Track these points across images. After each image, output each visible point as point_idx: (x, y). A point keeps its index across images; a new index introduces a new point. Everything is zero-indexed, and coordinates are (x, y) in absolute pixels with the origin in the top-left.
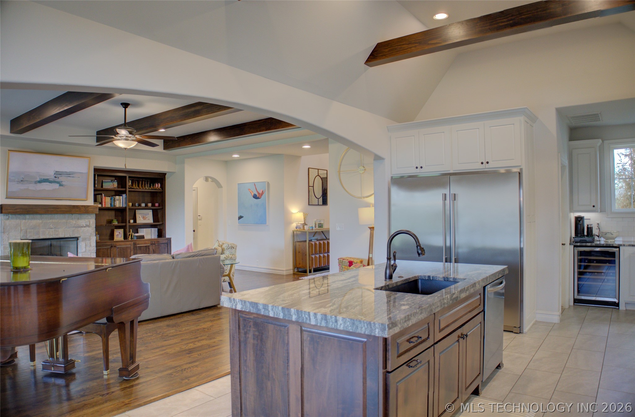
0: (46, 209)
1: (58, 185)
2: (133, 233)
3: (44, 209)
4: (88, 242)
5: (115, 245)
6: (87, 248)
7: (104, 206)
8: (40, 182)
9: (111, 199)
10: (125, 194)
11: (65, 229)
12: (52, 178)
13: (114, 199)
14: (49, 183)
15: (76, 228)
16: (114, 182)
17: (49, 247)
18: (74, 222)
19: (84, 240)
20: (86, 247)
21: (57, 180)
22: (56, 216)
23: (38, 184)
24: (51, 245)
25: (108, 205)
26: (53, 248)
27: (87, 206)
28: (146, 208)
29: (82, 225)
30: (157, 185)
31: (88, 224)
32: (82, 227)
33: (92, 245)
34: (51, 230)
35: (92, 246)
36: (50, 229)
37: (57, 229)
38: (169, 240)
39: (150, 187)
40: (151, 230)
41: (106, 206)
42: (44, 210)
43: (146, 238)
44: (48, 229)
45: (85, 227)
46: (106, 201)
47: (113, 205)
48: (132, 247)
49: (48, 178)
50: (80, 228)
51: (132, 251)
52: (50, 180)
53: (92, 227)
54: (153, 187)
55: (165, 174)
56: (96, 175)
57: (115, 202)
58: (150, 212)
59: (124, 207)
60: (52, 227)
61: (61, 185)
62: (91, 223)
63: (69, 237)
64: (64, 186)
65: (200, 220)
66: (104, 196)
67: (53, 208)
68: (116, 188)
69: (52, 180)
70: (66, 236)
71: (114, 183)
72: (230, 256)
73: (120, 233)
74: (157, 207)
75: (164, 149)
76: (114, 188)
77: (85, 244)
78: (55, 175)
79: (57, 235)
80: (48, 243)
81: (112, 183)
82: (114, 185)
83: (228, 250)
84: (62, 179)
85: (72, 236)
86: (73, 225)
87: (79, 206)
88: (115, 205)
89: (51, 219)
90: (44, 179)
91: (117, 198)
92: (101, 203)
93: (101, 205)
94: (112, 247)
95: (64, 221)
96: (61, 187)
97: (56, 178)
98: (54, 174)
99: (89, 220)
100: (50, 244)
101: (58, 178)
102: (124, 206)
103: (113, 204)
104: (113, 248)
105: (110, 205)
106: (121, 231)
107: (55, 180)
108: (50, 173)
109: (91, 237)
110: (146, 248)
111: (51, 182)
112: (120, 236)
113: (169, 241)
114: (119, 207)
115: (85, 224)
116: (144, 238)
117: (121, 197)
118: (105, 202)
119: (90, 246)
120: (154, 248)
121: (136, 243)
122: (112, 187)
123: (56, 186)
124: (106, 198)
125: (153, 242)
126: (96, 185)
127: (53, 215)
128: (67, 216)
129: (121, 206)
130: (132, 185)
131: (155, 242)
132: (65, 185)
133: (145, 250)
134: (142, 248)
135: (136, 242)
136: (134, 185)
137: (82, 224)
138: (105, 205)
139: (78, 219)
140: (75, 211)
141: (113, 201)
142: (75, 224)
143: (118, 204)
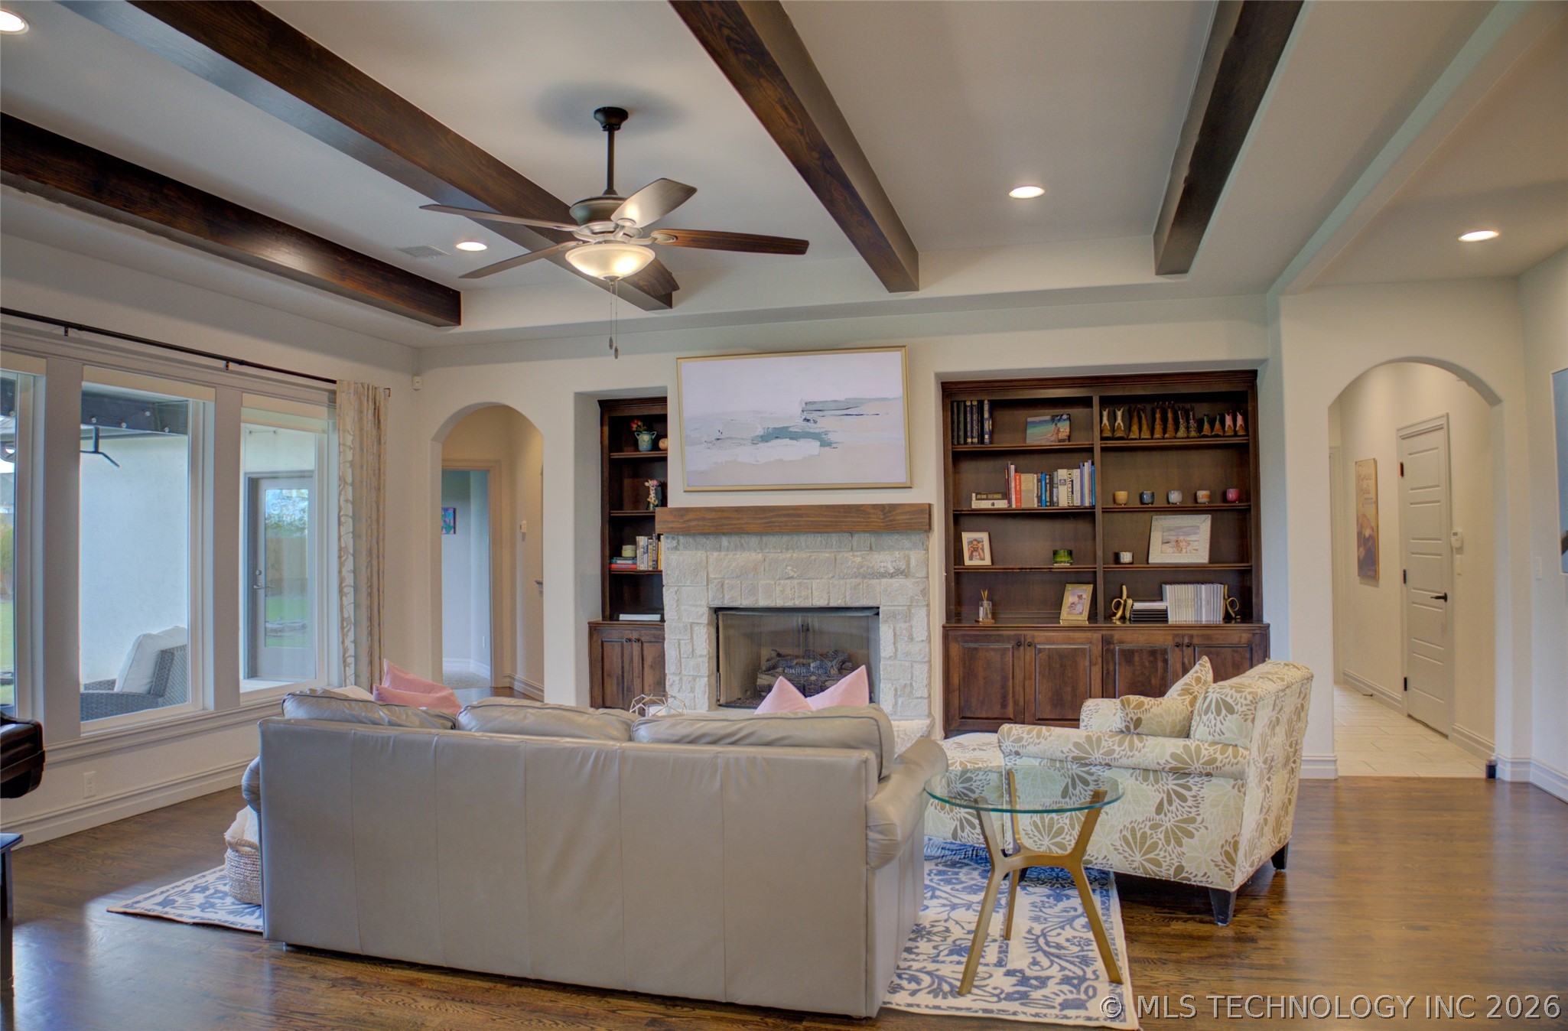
0: (766, 518)
1: (819, 443)
2: (1130, 602)
3: (761, 519)
4: (904, 626)
5: (1029, 640)
6: (899, 647)
7: (1014, 506)
8: (766, 438)
9: (1039, 481)
10: (1090, 461)
11: (831, 582)
12: (796, 423)
13: (1052, 478)
14: (791, 438)
15: (864, 577)
16: (1059, 420)
17: (799, 631)
18: (859, 559)
19: (893, 616)
20: (894, 643)
21: (811, 427)
22: (803, 539)
23: (761, 445)
24: (806, 629)
25: (1031, 502)
26: (811, 635)
27: (889, 505)
28: (1192, 508)
29: (882, 570)
30: (1228, 420)
31: (902, 565)
32: (883, 576)
33: (915, 636)
34: (788, 581)
35: (917, 639)
36: (786, 581)
37: (806, 581)
39: (1200, 428)
40: (1198, 595)
41: (1024, 506)
42: (759, 521)
43: (1172, 619)
44: (779, 579)
45: (892, 576)
46: (1023, 488)
47: (1048, 499)
48: (1097, 650)
49: (786, 425)
50: (877, 578)
51: (1095, 665)
52: (791, 429)
53: (917, 575)
54: (1212, 427)
55: (1253, 374)
56: (986, 402)
57: (1055, 490)
58: (1203, 525)
59: (1086, 508)
60: (792, 574)
61: (825, 444)
62: (913, 562)
63: (843, 605)
64: (834, 445)
65: (1460, 550)
66: (1016, 471)
67: (785, 516)
68: (1064, 440)
69: (797, 430)
70: (833, 604)
71: (1059, 425)
72: (1207, 752)
73: (1080, 597)
74: (1234, 502)
75: (1159, 273)
76: (1060, 441)
77: (894, 630)
78: (806, 415)
79: (807, 598)
80: (797, 620)
81: (1051, 427)
82: (1058, 431)
83: (1205, 718)
84: (826, 423)
85: (850, 604)
86: (855, 570)
87: (862, 505)
88: (1055, 499)
89: (787, 549)
90: (775, 428)
91: (1059, 478)
92: (1006, 496)
93: (1006, 501)
94: (1019, 644)
95: (827, 555)
96: (827, 449)
97: (808, 424)
98: (803, 411)
99: (907, 552)
100: (800, 623)
101: (815, 422)
102: (1087, 504)
103: (1046, 497)
104: (1022, 648)
105: (1036, 500)
106: (1086, 591)
107: (808, 430)
108: (790, 413)
109: (913, 611)
110: (1152, 659)
111: (795, 436)
112: (1079, 608)
113: (1258, 636)
114: (1070, 507)
115: (894, 568)
116: (1167, 621)
117: (1076, 472)
118: (1019, 493)
119: (911, 638)
120: (1186, 661)
121: (1112, 636)
122: (1053, 438)
123: (812, 447)
124: (1025, 477)
125: (1183, 636)
126: (987, 437)
127: (796, 538)
128: (834, 538)
129: (1077, 503)
130: (1129, 429)
131: (1191, 637)
132: (835, 443)
133: (1147, 664)
134: (1136, 659)
135: (1113, 632)
136: (1135, 428)
137: (883, 564)
138: (1018, 500)
139: (871, 549)
140: (853, 522)
141: (1048, 485)
142: (862, 567)
143: (1063, 498)
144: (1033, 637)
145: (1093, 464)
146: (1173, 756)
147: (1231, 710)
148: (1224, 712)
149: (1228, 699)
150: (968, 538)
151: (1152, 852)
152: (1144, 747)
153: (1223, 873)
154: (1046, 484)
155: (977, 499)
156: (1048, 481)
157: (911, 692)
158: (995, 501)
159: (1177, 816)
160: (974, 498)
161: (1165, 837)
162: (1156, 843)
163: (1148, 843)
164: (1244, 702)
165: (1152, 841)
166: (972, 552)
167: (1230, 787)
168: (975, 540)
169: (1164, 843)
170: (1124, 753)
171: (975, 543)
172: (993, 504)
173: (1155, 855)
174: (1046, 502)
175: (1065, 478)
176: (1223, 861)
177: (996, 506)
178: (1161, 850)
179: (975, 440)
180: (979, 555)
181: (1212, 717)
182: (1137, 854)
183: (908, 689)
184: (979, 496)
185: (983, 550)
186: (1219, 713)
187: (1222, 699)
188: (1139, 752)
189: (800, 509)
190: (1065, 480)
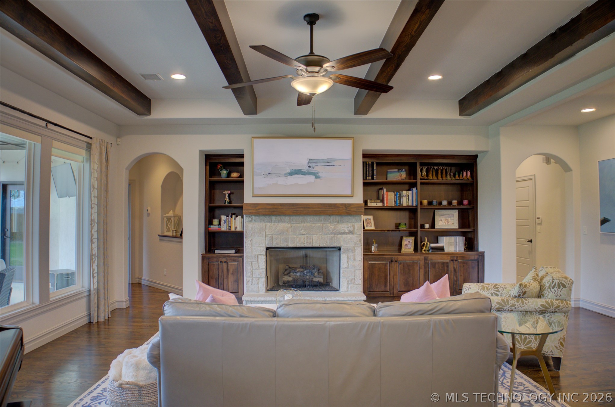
0: (294, 208)
1: (314, 177)
2: (428, 243)
3: (292, 209)
4: (352, 254)
5: (396, 259)
6: (350, 263)
7: (385, 205)
8: (291, 174)
9: (396, 195)
10: (416, 188)
11: (321, 236)
12: (305, 168)
13: (400, 195)
14: (302, 174)
15: (335, 234)
16: (401, 171)
17: (303, 257)
18: (333, 227)
19: (347, 250)
20: (348, 262)
21: (311, 170)
22: (309, 218)
23: (289, 177)
24: (306, 256)
25: (392, 204)
26: (308, 259)
27: (347, 204)
28: (450, 207)
29: (343, 231)
30: (465, 174)
31: (352, 229)
32: (343, 233)
33: (356, 259)
34: (302, 236)
35: (357, 260)
36: (301, 236)
37: (310, 236)
38: (482, 254)
39: (454, 176)
40: (455, 240)
41: (389, 205)
42: (291, 210)
43: (446, 250)
44: (298, 235)
45: (347, 234)
46: (389, 198)
47: (399, 203)
48: (422, 263)
49: (300, 169)
50: (341, 235)
51: (421, 269)
52: (302, 170)
53: (358, 233)
54: (459, 176)
55: (476, 156)
56: (375, 163)
57: (402, 199)
58: (455, 214)
59: (414, 207)
60: (304, 233)
61: (317, 177)
62: (356, 228)
63: (326, 246)
64: (321, 178)
65: (540, 224)
66: (386, 191)
67: (302, 208)
68: (404, 179)
69: (305, 171)
70: (321, 246)
71: (401, 173)
72: (556, 303)
73: (409, 242)
74: (466, 205)
75: (460, 115)
76: (402, 179)
77: (348, 256)
78: (309, 165)
79: (310, 243)
80: (302, 253)
81: (398, 174)
82: (401, 175)
83: (553, 290)
84: (317, 169)
85: (329, 246)
86: (331, 231)
87: (337, 204)
88: (402, 203)
89: (302, 222)
90: (295, 170)
91: (403, 194)
92: (382, 201)
93: (382, 203)
94: (392, 261)
95: (319, 225)
96: (318, 179)
97: (310, 168)
98: (308, 163)
99: (353, 223)
100: (304, 254)
101: (313, 168)
102: (414, 205)
103: (398, 202)
104: (393, 263)
105: (394, 203)
106: (412, 239)
107: (310, 171)
108: (302, 163)
109: (356, 248)
110: (442, 266)
111: (304, 174)
112: (409, 246)
113: (480, 257)
114: (407, 206)
115: (348, 230)
116: (444, 251)
117: (410, 192)
118: (387, 200)
119: (355, 260)
120: (455, 266)
121: (428, 257)
122: (399, 178)
123: (311, 178)
124: (389, 193)
125: (454, 257)
126: (375, 177)
127: (305, 217)
128: (323, 218)
129: (410, 204)
130: (427, 176)
131: (457, 257)
132: (322, 177)
133: (441, 268)
134: (437, 266)
136: (430, 175)
137: (343, 229)
138: (387, 203)
139: (338, 222)
140: (332, 211)
141: (399, 197)
142: (334, 230)
143: (405, 202)
144: (397, 258)
145: (417, 189)
146: (542, 305)
147: (564, 286)
148: (561, 287)
149: (563, 282)
150: (365, 218)
151: (529, 344)
152: (528, 302)
153: (559, 351)
154: (398, 197)
155: (370, 202)
156: (399, 195)
157: (354, 282)
158: (378, 203)
159: (540, 328)
160: (369, 202)
161: (535, 338)
162: (531, 341)
163: (527, 341)
164: (569, 283)
165: (529, 340)
166: (367, 224)
167: (563, 317)
168: (368, 219)
169: (534, 340)
170: (520, 305)
171: (368, 220)
172: (377, 204)
173: (531, 345)
174: (398, 204)
175: (406, 194)
176: (559, 346)
177: (378, 205)
178: (533, 343)
179: (370, 178)
180: (370, 225)
181: (556, 289)
182: (522, 345)
183: (353, 281)
184: (371, 201)
185: (371, 223)
186: (559, 287)
187: (561, 282)
188: (527, 304)
189: (309, 205)
190: (406, 195)
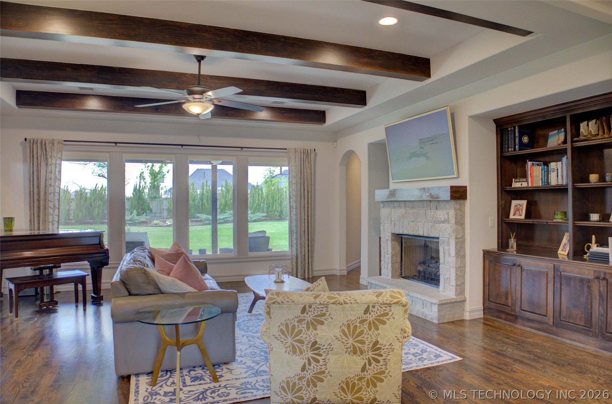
4: (447, 248)
9: (541, 170)
11: (424, 224)
12: (418, 150)
13: (548, 168)
14: (417, 157)
15: (434, 222)
16: (560, 132)
18: (433, 214)
19: (444, 242)
22: (416, 204)
23: (409, 160)
25: (538, 183)
29: (440, 219)
31: (447, 217)
32: (440, 222)
35: (452, 256)
36: (411, 223)
37: (417, 223)
41: (535, 185)
45: (443, 222)
46: (534, 175)
48: (551, 274)
50: (438, 223)
52: (416, 152)
53: (452, 223)
56: (517, 127)
57: (549, 175)
59: (564, 186)
60: (413, 219)
61: (427, 158)
62: (451, 216)
64: (430, 159)
66: (531, 165)
68: (559, 145)
69: (419, 153)
71: (560, 135)
73: (568, 241)
78: (420, 145)
79: (417, 231)
82: (559, 138)
84: (427, 149)
86: (431, 219)
88: (549, 181)
90: (412, 153)
91: (552, 168)
92: (527, 180)
93: (527, 183)
95: (423, 211)
96: (428, 161)
97: (421, 149)
99: (448, 211)
101: (424, 148)
102: (564, 183)
103: (545, 180)
105: (541, 181)
107: (422, 152)
109: (450, 240)
111: (418, 155)
112: (567, 247)
114: (558, 186)
115: (444, 218)
116: (608, 261)
117: (559, 164)
118: (532, 178)
119: (449, 254)
120: (602, 289)
121: (559, 267)
122: (555, 144)
123: (424, 160)
124: (535, 168)
126: (517, 147)
128: (425, 203)
129: (560, 183)
132: (431, 157)
134: (572, 283)
136: (602, 132)
137: (440, 216)
138: (532, 182)
141: (546, 172)
142: (433, 218)
143: (554, 181)
145: (567, 158)
150: (515, 203)
154: (545, 172)
155: (515, 182)
156: (546, 170)
157: (449, 282)
158: (523, 183)
160: (513, 182)
166: (516, 211)
168: (519, 204)
171: (519, 206)
172: (522, 185)
174: (545, 182)
175: (555, 168)
177: (523, 186)
179: (513, 149)
180: (519, 213)
184: (516, 180)
185: (522, 210)
190: (554, 169)
